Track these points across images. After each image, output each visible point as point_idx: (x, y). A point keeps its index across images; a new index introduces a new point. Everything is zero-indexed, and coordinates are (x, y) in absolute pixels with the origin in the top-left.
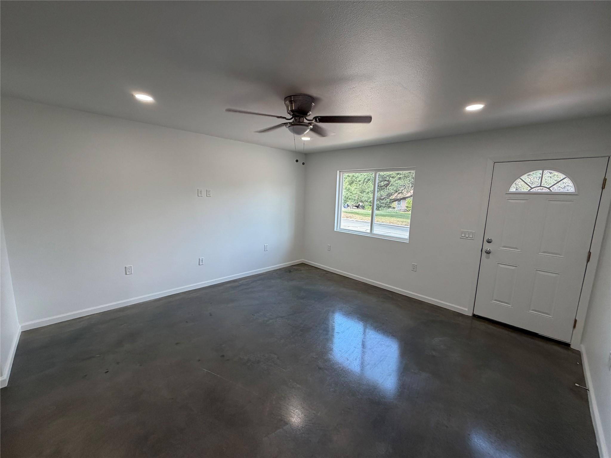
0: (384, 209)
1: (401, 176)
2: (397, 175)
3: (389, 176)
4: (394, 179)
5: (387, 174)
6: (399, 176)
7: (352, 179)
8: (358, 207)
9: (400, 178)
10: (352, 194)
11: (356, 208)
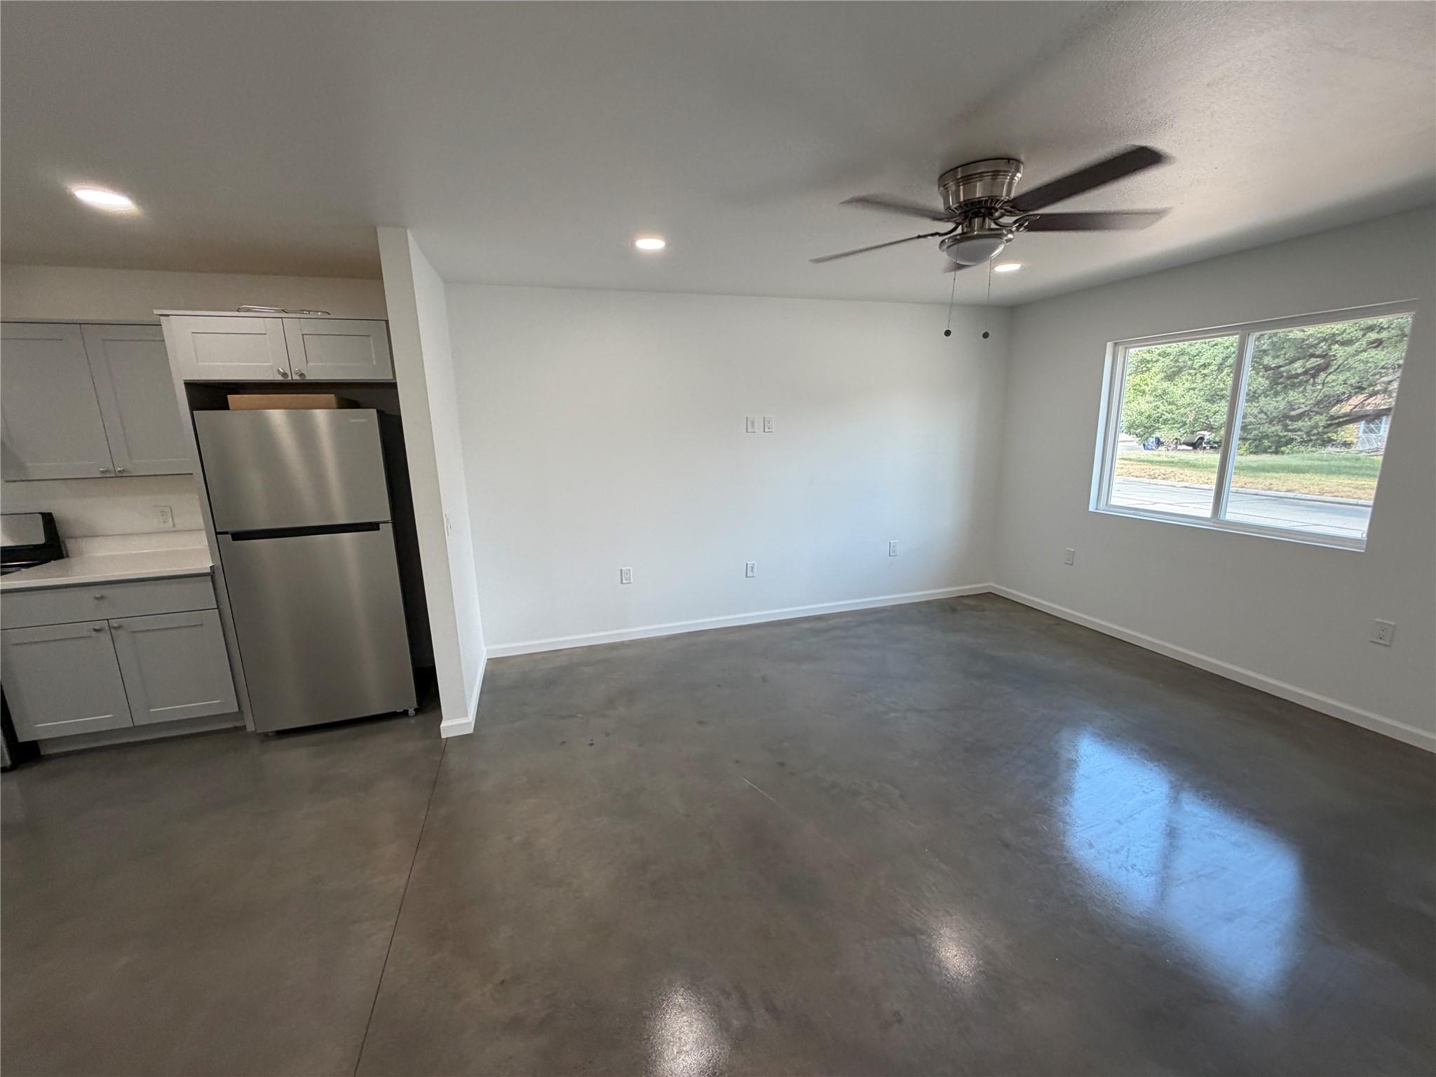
0: (1303, 449)
1: (1384, 335)
2: (1364, 335)
3: (1332, 339)
4: (1350, 349)
5: (1319, 335)
6: (1373, 336)
7: (1177, 361)
8: (1195, 446)
9: (1378, 343)
10: (1174, 407)
11: (1191, 448)
